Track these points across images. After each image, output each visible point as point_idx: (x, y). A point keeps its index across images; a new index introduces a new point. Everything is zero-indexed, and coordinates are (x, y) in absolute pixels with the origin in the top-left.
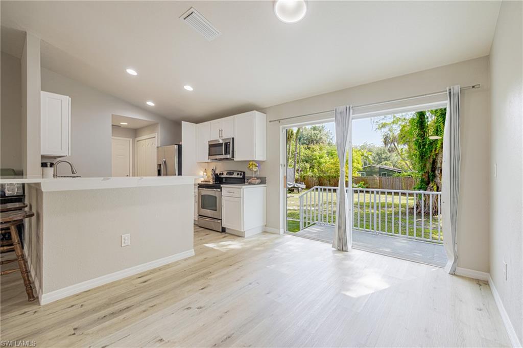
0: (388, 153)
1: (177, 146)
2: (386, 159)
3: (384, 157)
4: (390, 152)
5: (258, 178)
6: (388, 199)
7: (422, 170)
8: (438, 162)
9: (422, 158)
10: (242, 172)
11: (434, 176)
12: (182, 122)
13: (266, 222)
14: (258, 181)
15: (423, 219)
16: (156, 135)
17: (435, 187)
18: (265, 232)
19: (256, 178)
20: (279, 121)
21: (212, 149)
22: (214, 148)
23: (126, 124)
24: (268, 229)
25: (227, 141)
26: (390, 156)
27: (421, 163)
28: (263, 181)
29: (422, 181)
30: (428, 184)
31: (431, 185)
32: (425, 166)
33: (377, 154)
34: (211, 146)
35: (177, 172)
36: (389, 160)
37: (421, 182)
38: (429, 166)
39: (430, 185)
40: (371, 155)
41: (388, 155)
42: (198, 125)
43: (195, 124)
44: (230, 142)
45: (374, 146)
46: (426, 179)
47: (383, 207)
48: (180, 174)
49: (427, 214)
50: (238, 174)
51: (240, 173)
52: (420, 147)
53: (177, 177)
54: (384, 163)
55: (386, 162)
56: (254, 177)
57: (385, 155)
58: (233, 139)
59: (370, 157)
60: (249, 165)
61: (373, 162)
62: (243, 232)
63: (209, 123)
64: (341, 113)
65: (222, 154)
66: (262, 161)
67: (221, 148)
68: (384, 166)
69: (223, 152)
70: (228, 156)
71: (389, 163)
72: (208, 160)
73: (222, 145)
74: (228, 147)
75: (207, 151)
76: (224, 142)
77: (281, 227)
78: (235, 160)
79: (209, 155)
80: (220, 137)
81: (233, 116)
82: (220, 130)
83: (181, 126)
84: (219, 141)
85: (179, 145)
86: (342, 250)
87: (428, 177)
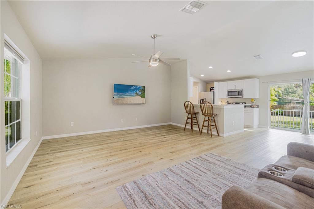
0: (295, 88)
2: (293, 93)
3: (291, 91)
4: (296, 87)
5: (256, 105)
12: (215, 82)
14: (257, 106)
16: (197, 87)
18: (259, 127)
20: (267, 82)
21: (229, 93)
24: (261, 126)
26: (296, 91)
28: (258, 107)
33: (285, 89)
34: (228, 92)
36: (296, 93)
40: (281, 90)
41: (295, 90)
42: (219, 83)
44: (241, 91)
51: (243, 103)
54: (292, 95)
55: (293, 95)
58: (243, 89)
59: (280, 92)
60: (252, 100)
61: (282, 95)
62: (253, 126)
63: (226, 82)
64: (305, 81)
65: (237, 95)
66: (257, 99)
67: (236, 93)
68: (293, 98)
69: (238, 94)
70: (240, 96)
71: (296, 96)
72: (227, 98)
73: (237, 91)
74: (240, 93)
75: (227, 94)
76: (238, 90)
77: (268, 125)
78: (244, 98)
79: (228, 95)
80: (234, 88)
81: (243, 80)
82: (234, 86)
83: (214, 84)
84: (234, 90)
85: (213, 91)
86: (306, 134)
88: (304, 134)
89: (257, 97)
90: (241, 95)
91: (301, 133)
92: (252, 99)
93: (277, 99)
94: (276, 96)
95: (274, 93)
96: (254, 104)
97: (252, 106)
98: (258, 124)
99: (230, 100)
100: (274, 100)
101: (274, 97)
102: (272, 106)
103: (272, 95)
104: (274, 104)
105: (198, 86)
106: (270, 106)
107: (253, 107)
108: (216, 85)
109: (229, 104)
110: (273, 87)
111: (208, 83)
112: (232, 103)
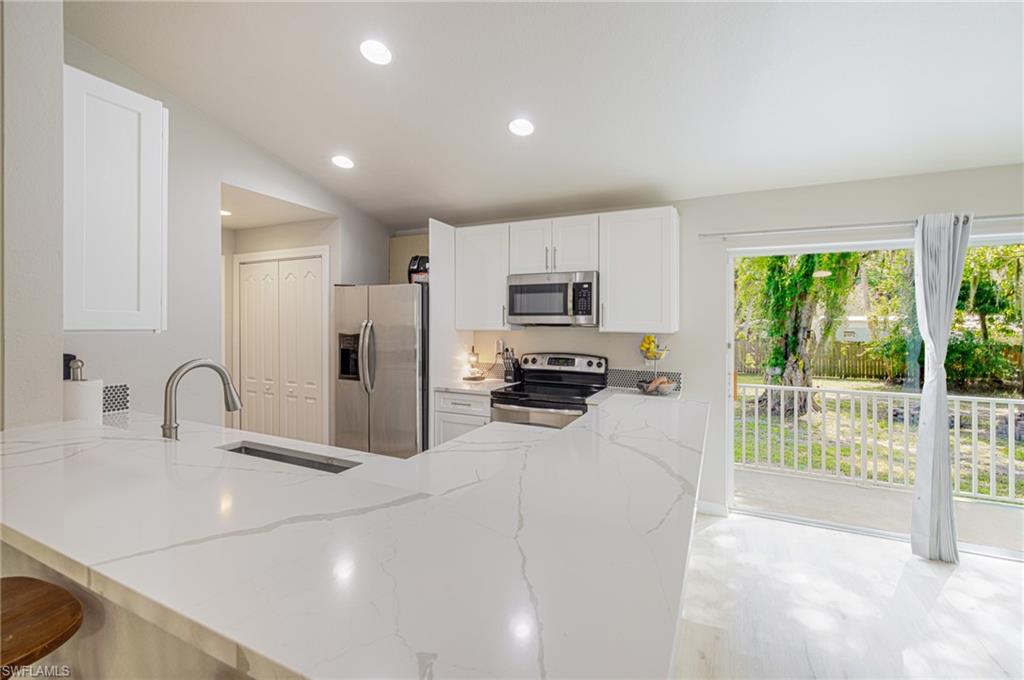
1: (420, 286)
5: (668, 378)
7: (777, 332)
8: (803, 316)
9: (778, 311)
10: (600, 358)
11: (796, 343)
12: (430, 220)
16: (324, 250)
19: (665, 380)
20: (725, 236)
22: (522, 296)
23: (229, 214)
25: (578, 280)
27: (776, 320)
28: (678, 384)
29: (777, 351)
32: (783, 324)
34: (515, 290)
37: (775, 354)
38: (789, 325)
39: (790, 359)
42: (459, 230)
43: (452, 227)
44: (590, 284)
46: (783, 349)
49: (789, 412)
50: (590, 364)
51: (595, 361)
52: (775, 289)
56: (661, 375)
58: (598, 275)
60: (645, 345)
63: (503, 227)
65: (565, 313)
67: (560, 296)
69: (570, 306)
70: (579, 319)
72: (507, 327)
73: (563, 288)
74: (582, 297)
75: (504, 301)
76: (570, 281)
77: (727, 497)
78: (601, 329)
79: (512, 312)
80: (547, 267)
81: (595, 216)
82: (547, 251)
83: (428, 233)
84: (549, 279)
85: (422, 283)
86: (942, 558)
87: (786, 345)
90: (588, 312)
92: (645, 338)
96: (660, 366)
97: (650, 384)
105: (327, 247)
107: (655, 390)
108: (440, 239)
109: (517, 362)
111: (398, 232)
112: (530, 358)
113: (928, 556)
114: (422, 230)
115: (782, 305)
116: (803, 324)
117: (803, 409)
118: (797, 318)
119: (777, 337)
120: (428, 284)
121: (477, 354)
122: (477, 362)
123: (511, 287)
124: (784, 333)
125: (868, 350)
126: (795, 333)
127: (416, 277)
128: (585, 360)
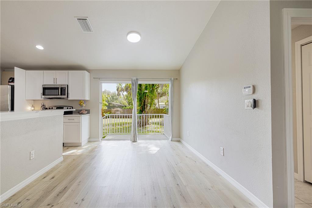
1: (11, 86)
5: (86, 110)
6: (123, 120)
7: (140, 106)
10: (71, 107)
11: (145, 108)
12: (15, 67)
13: (90, 136)
14: (86, 112)
15: (141, 128)
17: (145, 113)
18: (89, 142)
19: (85, 111)
20: (99, 78)
21: (46, 91)
24: (91, 140)
25: (62, 87)
28: (88, 112)
29: (140, 110)
30: (142, 112)
31: (143, 112)
32: (141, 103)
33: (112, 96)
35: (10, 108)
38: (143, 104)
40: (109, 97)
41: (117, 98)
43: (25, 70)
44: (65, 88)
45: (110, 92)
46: (142, 110)
47: (124, 124)
48: (12, 109)
49: (143, 125)
51: (69, 108)
52: (140, 95)
53: (9, 113)
54: (115, 101)
56: (84, 110)
57: (116, 97)
58: (68, 86)
59: (109, 98)
60: (80, 102)
61: (110, 101)
62: (81, 143)
63: (42, 72)
64: (134, 80)
65: (59, 95)
66: (88, 100)
67: (57, 91)
68: (116, 103)
69: (60, 93)
70: (63, 97)
71: (118, 102)
72: (43, 99)
73: (57, 88)
74: (63, 91)
75: (42, 92)
76: (60, 87)
77: (100, 137)
78: (69, 99)
79: (44, 95)
80: (54, 83)
81: (67, 71)
82: (54, 79)
83: (14, 71)
84: (54, 86)
85: (11, 85)
86: (135, 141)
87: (142, 109)
88: (133, 142)
89: (87, 98)
90: (65, 95)
91: (131, 141)
93: (107, 104)
94: (106, 102)
95: (105, 99)
96: (83, 108)
97: (81, 112)
98: (88, 138)
99: (48, 103)
100: (105, 105)
101: (105, 102)
102: (103, 110)
103: (104, 101)
104: (105, 109)
106: (102, 110)
107: (82, 114)
109: (47, 109)
110: (104, 94)
111: (5, 70)
112: (51, 107)
113: (132, 141)
114: (12, 70)
115: (141, 99)
116: (146, 103)
117: (145, 125)
118: (145, 102)
119: (140, 107)
120: (14, 86)
121: (34, 107)
122: (34, 109)
123: (43, 88)
124: (142, 106)
125: (165, 110)
126: (144, 106)
127: (10, 84)
128: (66, 108)
